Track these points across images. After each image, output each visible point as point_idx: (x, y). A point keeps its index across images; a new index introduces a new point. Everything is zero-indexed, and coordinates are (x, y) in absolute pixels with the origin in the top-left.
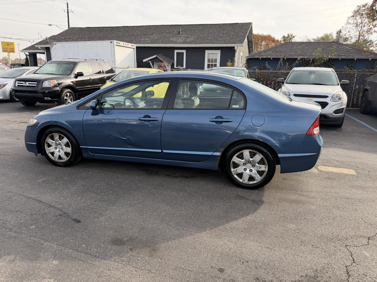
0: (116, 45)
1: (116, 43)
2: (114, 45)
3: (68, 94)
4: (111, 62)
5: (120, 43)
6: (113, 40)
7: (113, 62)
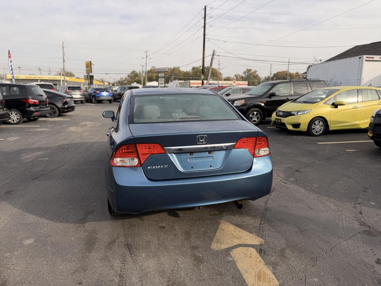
0: (366, 61)
1: (367, 58)
2: (362, 60)
3: (255, 113)
4: (357, 80)
5: (373, 58)
6: (362, 56)
7: (359, 81)
